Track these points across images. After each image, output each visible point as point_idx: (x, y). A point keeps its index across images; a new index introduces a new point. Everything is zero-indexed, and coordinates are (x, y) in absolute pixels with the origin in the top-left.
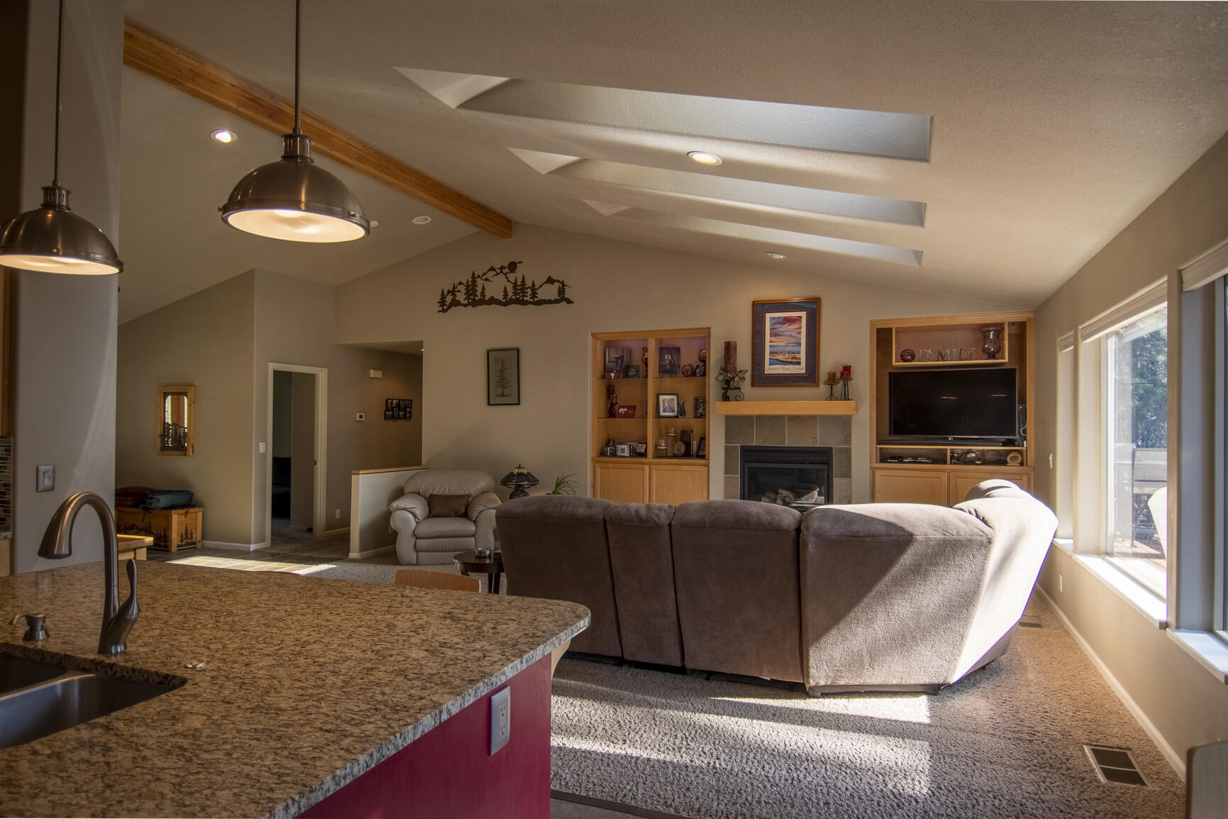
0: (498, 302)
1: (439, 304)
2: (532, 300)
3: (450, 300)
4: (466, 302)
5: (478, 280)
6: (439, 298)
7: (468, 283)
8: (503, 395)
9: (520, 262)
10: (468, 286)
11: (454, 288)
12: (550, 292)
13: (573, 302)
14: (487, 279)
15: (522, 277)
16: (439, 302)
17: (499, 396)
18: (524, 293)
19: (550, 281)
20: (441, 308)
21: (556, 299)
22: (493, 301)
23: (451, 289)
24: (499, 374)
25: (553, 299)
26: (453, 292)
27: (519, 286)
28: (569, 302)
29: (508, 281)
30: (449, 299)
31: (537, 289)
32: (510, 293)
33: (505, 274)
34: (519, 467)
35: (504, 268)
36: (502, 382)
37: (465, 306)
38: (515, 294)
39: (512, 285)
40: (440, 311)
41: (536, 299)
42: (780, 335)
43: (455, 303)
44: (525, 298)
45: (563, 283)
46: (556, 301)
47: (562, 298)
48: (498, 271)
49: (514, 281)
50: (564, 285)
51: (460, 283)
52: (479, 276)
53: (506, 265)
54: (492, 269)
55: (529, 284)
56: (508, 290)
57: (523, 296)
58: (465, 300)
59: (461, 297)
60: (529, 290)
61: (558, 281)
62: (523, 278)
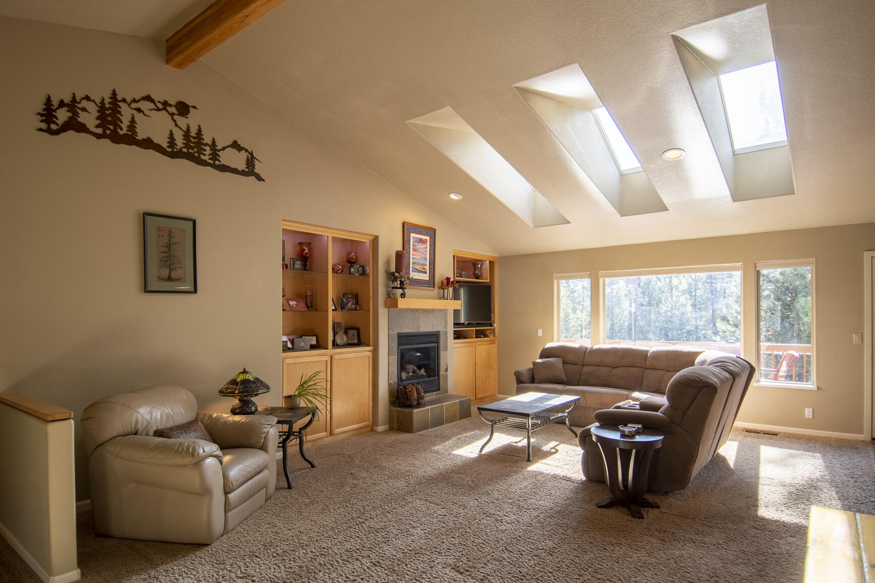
0: (158, 148)
1: (39, 118)
2: (211, 162)
3: (66, 119)
4: (99, 131)
5: (124, 107)
6: (40, 107)
7: (103, 102)
8: (170, 279)
9: (194, 107)
10: (102, 108)
11: (74, 100)
12: (238, 160)
13: (263, 180)
14: (139, 110)
15: (198, 128)
16: (42, 115)
17: (164, 280)
18: (201, 151)
19: (235, 145)
20: (44, 126)
21: (243, 170)
22: (148, 144)
23: (67, 100)
24: (164, 249)
25: (240, 169)
26: (72, 105)
27: (194, 138)
28: (259, 178)
29: (176, 125)
30: (63, 115)
31: (219, 151)
32: (180, 142)
33: (172, 115)
34: (245, 372)
35: (170, 105)
36: (169, 259)
37: (98, 136)
38: (187, 145)
39: (184, 133)
40: (40, 130)
41: (217, 163)
42: (417, 251)
43: (74, 125)
44: (203, 157)
45: (251, 154)
46: (243, 173)
47: (250, 170)
48: (160, 106)
49: (185, 129)
50: (253, 157)
51: (87, 98)
52: (124, 100)
53: (173, 103)
54: (148, 98)
55: (207, 139)
56: (175, 137)
57: (200, 153)
58: (97, 127)
59: (89, 119)
60: (207, 148)
61: (247, 151)
62: (200, 130)
